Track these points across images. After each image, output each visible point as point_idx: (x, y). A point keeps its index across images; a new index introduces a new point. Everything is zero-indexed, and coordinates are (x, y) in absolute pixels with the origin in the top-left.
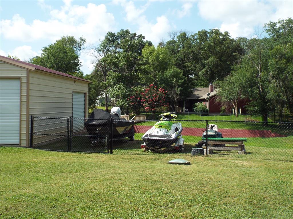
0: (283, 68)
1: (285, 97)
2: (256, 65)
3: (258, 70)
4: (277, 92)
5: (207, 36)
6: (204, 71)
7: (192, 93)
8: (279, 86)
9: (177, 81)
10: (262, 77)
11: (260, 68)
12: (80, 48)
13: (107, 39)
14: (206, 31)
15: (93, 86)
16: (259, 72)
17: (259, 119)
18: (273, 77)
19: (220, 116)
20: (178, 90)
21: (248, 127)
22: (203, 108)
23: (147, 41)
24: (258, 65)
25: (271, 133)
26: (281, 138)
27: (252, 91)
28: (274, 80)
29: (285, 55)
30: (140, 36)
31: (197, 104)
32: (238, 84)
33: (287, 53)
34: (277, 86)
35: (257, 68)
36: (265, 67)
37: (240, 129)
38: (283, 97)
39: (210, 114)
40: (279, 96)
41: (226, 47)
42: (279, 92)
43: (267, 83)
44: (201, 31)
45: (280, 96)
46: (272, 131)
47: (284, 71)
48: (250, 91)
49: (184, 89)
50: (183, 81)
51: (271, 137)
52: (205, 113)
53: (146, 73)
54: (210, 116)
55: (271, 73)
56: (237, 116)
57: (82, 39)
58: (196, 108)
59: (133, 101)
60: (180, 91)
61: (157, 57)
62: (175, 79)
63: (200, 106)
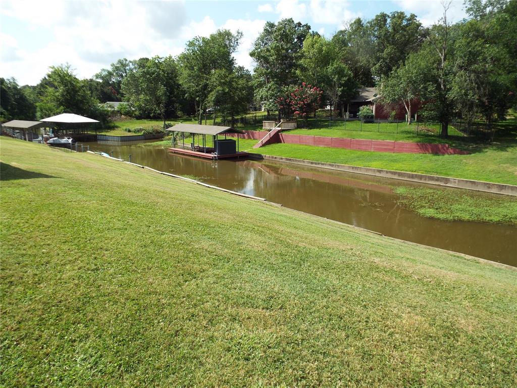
0: (478, 51)
1: (476, 97)
2: (438, 51)
3: (441, 59)
4: (464, 89)
5: (386, 20)
6: (377, 66)
7: (359, 93)
8: (469, 80)
9: (339, 79)
10: (446, 68)
11: (443, 54)
12: (237, 43)
13: (266, 30)
14: (386, 15)
15: (240, 86)
16: (442, 61)
17: (436, 129)
18: (461, 67)
19: (389, 124)
20: (339, 91)
21: (418, 139)
22: (368, 113)
23: (313, 32)
24: (441, 51)
25: (447, 148)
26: (462, 157)
27: (425, 88)
28: (462, 72)
29: (483, 32)
30: (306, 25)
31: (361, 108)
32: (406, 79)
33: (488, 29)
34: (466, 81)
35: (440, 55)
36: (450, 54)
37: (407, 141)
38: (473, 96)
39: (375, 121)
40: (466, 94)
41: (409, 35)
42: (467, 90)
43: (450, 77)
44: (379, 14)
45: (468, 95)
46: (450, 145)
47: (478, 57)
48: (423, 88)
49: (347, 89)
50: (347, 78)
51: (448, 154)
52: (369, 119)
53: (304, 69)
54: (376, 123)
55: (459, 61)
56: (410, 124)
57: (238, 33)
58: (360, 112)
59: (281, 105)
60: (342, 91)
61: (320, 50)
62: (337, 76)
63: (365, 110)
